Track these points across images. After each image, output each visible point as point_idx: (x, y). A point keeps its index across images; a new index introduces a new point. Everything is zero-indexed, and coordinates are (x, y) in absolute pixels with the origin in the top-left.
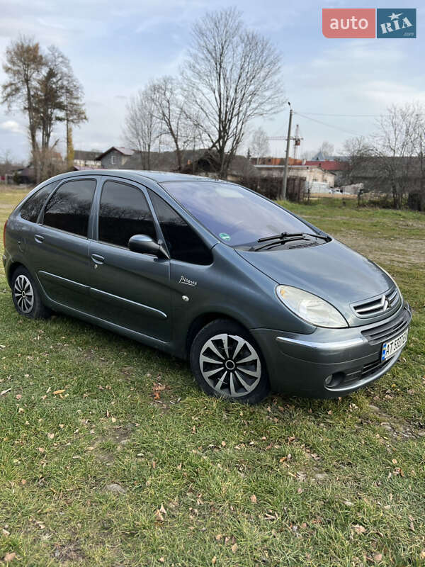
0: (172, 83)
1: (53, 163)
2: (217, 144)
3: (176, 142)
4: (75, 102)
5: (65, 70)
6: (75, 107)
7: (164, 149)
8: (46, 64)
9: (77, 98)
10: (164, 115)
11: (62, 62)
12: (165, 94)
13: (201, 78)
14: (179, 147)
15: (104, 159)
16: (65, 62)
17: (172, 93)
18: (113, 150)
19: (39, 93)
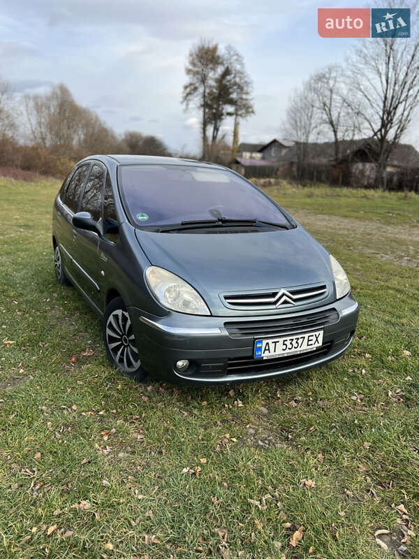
0: (337, 71)
1: (220, 156)
2: (379, 133)
3: (335, 132)
4: (244, 96)
5: (238, 67)
6: (244, 102)
7: (322, 140)
8: (222, 63)
9: (247, 93)
10: (325, 104)
11: (237, 60)
12: (328, 82)
13: (366, 63)
14: (338, 137)
15: (266, 151)
16: (239, 59)
17: (335, 81)
18: (274, 141)
19: (215, 90)
